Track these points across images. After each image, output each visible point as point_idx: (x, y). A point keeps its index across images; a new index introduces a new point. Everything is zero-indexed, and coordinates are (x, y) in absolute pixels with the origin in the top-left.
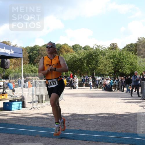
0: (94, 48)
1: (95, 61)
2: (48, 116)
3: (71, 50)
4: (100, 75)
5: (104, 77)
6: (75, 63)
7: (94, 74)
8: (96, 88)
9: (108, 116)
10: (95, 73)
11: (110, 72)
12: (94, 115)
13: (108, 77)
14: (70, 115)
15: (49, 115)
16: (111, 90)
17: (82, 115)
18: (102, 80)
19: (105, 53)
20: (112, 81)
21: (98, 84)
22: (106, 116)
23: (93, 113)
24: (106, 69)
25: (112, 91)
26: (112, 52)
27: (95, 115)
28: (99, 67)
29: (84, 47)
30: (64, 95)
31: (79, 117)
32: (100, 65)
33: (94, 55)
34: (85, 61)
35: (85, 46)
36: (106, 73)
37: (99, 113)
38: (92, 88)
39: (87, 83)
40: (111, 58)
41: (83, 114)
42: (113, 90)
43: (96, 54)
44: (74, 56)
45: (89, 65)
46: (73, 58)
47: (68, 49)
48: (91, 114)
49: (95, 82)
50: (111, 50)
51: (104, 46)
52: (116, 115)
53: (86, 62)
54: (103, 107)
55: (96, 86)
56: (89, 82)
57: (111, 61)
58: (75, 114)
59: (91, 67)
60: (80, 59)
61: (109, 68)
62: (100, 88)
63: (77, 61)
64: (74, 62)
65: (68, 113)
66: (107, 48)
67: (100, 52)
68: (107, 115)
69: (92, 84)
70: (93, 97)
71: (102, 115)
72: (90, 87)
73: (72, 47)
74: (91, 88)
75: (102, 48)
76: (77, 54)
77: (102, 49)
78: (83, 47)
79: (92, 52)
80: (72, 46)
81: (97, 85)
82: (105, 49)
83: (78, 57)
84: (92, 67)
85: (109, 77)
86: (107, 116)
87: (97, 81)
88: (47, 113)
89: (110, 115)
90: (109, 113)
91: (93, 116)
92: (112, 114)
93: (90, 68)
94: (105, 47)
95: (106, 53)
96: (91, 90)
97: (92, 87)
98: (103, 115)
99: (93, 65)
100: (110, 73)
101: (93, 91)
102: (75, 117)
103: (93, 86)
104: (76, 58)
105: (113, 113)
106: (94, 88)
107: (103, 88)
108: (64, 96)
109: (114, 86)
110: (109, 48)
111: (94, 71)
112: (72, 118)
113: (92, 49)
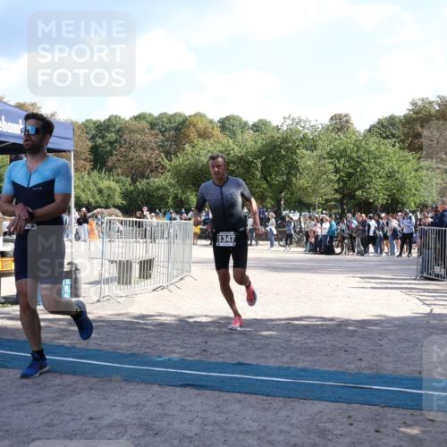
0: (285, 128)
3: (217, 132)
4: (299, 206)
7: (282, 202)
8: (286, 244)
9: (321, 325)
10: (285, 201)
12: (279, 322)
16: (330, 251)
19: (314, 141)
20: (334, 223)
21: (293, 233)
22: (314, 325)
23: (276, 317)
24: (317, 188)
26: (335, 139)
27: (284, 322)
29: (254, 125)
30: (193, 262)
34: (255, 163)
35: (256, 121)
36: (317, 201)
37: (294, 316)
40: (332, 156)
42: (338, 250)
43: (290, 144)
44: (223, 150)
45: (268, 178)
47: (206, 128)
48: (272, 317)
50: (333, 134)
51: (312, 123)
52: (343, 321)
53: (260, 166)
62: (298, 244)
65: (206, 316)
66: (320, 127)
67: (301, 139)
68: (319, 323)
70: (277, 271)
71: (302, 323)
73: (219, 124)
74: (272, 245)
75: (307, 126)
77: (306, 131)
78: (251, 123)
79: (279, 138)
80: (219, 121)
82: (316, 131)
83: (237, 151)
85: (325, 212)
86: (318, 325)
89: (327, 322)
90: (324, 316)
91: (278, 325)
92: (332, 320)
93: (271, 186)
94: (315, 123)
96: (272, 249)
98: (305, 323)
100: (328, 201)
101: (278, 252)
103: (278, 239)
104: (229, 154)
105: (335, 316)
106: (282, 243)
107: (306, 243)
108: (192, 265)
110: (327, 129)
111: (283, 194)
112: (217, 329)
113: (277, 129)
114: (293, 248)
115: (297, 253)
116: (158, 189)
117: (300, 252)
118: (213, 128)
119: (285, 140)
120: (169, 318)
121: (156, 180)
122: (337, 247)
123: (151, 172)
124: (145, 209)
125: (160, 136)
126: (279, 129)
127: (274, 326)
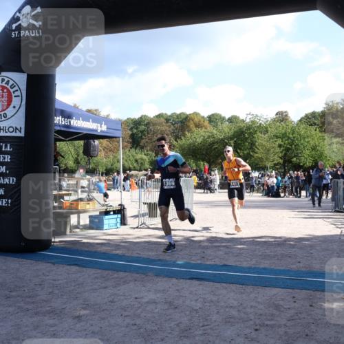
0: (248, 120)
1: (249, 143)
3: (206, 123)
4: (258, 167)
5: (264, 171)
6: (214, 147)
9: (274, 241)
11: (276, 162)
13: (272, 172)
14: (205, 238)
16: (277, 195)
17: (227, 239)
18: (261, 177)
19: (266, 128)
20: (279, 178)
21: (254, 184)
22: (269, 241)
24: (269, 157)
26: (280, 126)
27: (251, 239)
28: (256, 153)
29: (229, 119)
30: (194, 203)
31: (222, 243)
32: (258, 149)
33: (246, 133)
34: (230, 143)
36: (269, 165)
37: (257, 236)
40: (277, 137)
42: (282, 195)
43: (251, 130)
44: (210, 135)
46: (209, 137)
47: (200, 121)
48: (244, 237)
50: (278, 124)
51: (265, 117)
52: (287, 239)
55: (250, 187)
57: (277, 143)
58: (216, 237)
60: (222, 140)
61: (274, 155)
62: (258, 191)
63: (217, 143)
64: (211, 144)
66: (270, 120)
67: (258, 127)
71: (262, 240)
73: (208, 119)
75: (261, 119)
76: (216, 130)
77: (261, 122)
78: (227, 118)
79: (244, 127)
80: (207, 117)
81: (253, 186)
82: (267, 122)
83: (219, 136)
85: (274, 171)
86: (272, 241)
87: (253, 178)
89: (278, 240)
90: (276, 236)
91: (247, 241)
92: (280, 238)
95: (269, 129)
98: (264, 240)
99: (246, 150)
100: (275, 165)
102: (215, 243)
104: (214, 138)
105: (282, 236)
107: (263, 191)
110: (274, 120)
112: (210, 244)
113: (243, 121)
114: (255, 194)
115: (257, 197)
117: (259, 196)
118: (204, 122)
119: (249, 128)
125: (172, 127)
127: (245, 242)
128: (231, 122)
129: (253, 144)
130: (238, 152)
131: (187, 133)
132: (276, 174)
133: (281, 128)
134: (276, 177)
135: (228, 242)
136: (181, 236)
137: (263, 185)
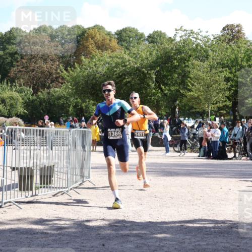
0: (178, 39)
1: (179, 74)
2: (47, 227)
3: (114, 43)
4: (193, 113)
5: (203, 119)
6: (125, 81)
7: (177, 110)
8: (181, 150)
9: (214, 228)
10: (179, 109)
11: (221, 105)
12: (173, 225)
13: (215, 120)
14: (107, 223)
15: (48, 225)
16: (222, 156)
17: (142, 223)
18: (198, 127)
19: (206, 51)
20: (226, 129)
21: (187, 139)
22: (206, 228)
23: (171, 220)
24: (209, 96)
25: (225, 157)
26: (227, 49)
27: (177, 225)
28: (190, 90)
29: (149, 37)
30: (92, 168)
31: (133, 230)
32: (193, 85)
33: (175, 59)
34: (150, 74)
35: (151, 33)
36: (209, 108)
37: (187, 219)
38: (171, 149)
39: (157, 135)
40: (223, 66)
41: (143, 221)
42: (230, 155)
43: (183, 55)
44: (120, 61)
45: (163, 87)
46: (117, 65)
47: (104, 40)
48: (167, 220)
49: (179, 133)
50: (225, 44)
51: (204, 34)
52: (235, 224)
53: (154, 76)
54: (200, 202)
55: (180, 144)
56: (161, 134)
57: (223, 75)
58: (123, 221)
59: (166, 92)
60: (138, 69)
61: (218, 93)
62: (192, 149)
63: (130, 74)
64: (121, 76)
65: (103, 220)
66: (212, 38)
67: (194, 50)
68: (211, 225)
69: (169, 138)
70: (172, 176)
71: (196, 225)
72: (164, 148)
73: (116, 36)
74: (167, 151)
75: (199, 37)
76: (129, 54)
77: (198, 41)
78: (146, 35)
79: (172, 49)
80: (116, 34)
81: (185, 142)
82: (208, 42)
83: (132, 63)
84: (170, 90)
85: (217, 119)
86: (210, 228)
87: (185, 130)
88: (45, 218)
89: (219, 225)
90: (216, 219)
91: (172, 227)
92: (223, 222)
93: (165, 95)
94: (206, 34)
95: (210, 53)
96: (168, 154)
97: (171, 146)
98: (198, 225)
99: (174, 85)
100: (219, 109)
101: (173, 157)
102: (122, 230)
103: (173, 145)
104: (125, 66)
105: (227, 219)
106: (177, 149)
107: (200, 149)
108: (91, 170)
109: (231, 144)
110: (219, 39)
111: (177, 102)
112: (113, 232)
113: (171, 40)
114: (188, 154)
115: (191, 158)
116: (59, 98)
117: (194, 158)
118: (110, 40)
119: (179, 52)
120: (68, 223)
121: (56, 89)
122: (230, 152)
123: (52, 81)
124: (46, 117)
126: (172, 41)
127: (168, 229)
128: (153, 42)
129: (185, 76)
130: (161, 89)
131: (83, 57)
132: (222, 122)
133: (229, 50)
134: (221, 129)
135: (142, 229)
136: (69, 220)
137: (201, 140)
